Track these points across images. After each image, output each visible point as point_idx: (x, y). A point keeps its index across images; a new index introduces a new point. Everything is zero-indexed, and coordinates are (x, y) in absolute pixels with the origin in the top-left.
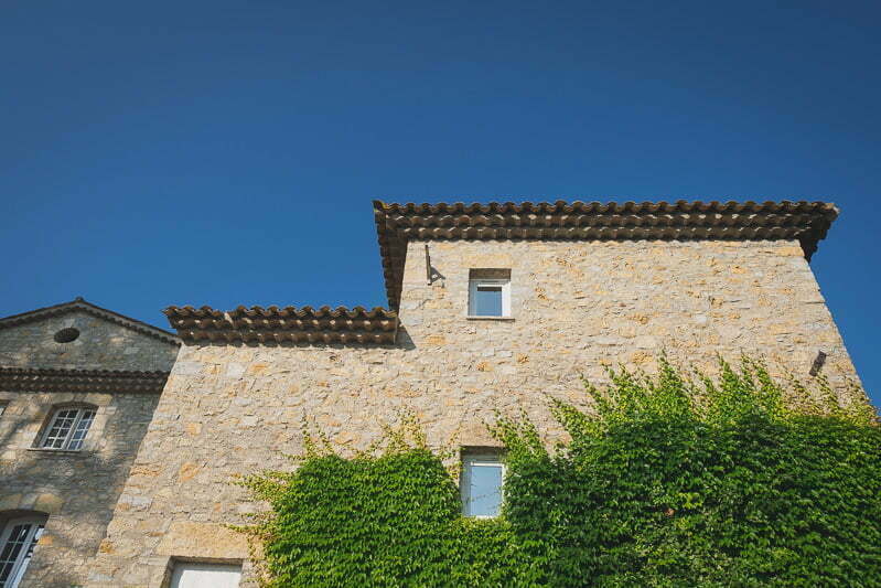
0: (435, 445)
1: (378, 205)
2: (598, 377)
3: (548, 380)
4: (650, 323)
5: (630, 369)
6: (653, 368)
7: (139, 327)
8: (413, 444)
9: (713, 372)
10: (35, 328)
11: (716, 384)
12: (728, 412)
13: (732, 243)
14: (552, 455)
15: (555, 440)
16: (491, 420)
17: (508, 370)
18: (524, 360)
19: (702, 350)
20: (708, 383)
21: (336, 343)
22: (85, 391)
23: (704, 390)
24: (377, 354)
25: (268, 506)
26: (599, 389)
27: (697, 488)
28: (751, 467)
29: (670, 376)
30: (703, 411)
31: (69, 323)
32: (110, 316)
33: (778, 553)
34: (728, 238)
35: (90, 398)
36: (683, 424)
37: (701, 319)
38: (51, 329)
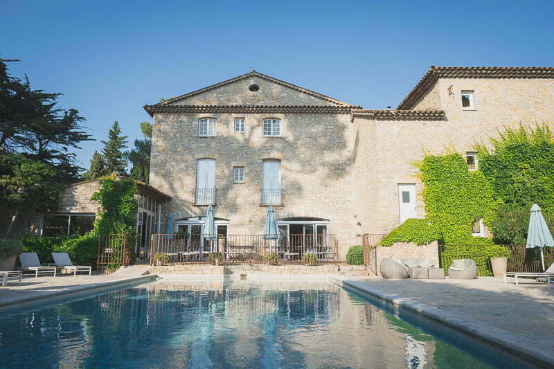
0: (459, 152)
1: (433, 67)
2: (502, 130)
3: (488, 131)
4: (517, 111)
5: (511, 127)
6: (517, 127)
7: (285, 84)
8: (454, 152)
9: (534, 128)
10: (238, 84)
11: (534, 132)
12: (537, 141)
13: (545, 79)
14: (490, 154)
15: (491, 150)
16: (473, 144)
17: (477, 127)
18: (480, 125)
19: (531, 120)
20: (532, 131)
21: (425, 119)
22: (273, 113)
23: (531, 133)
24: (437, 122)
25: (418, 169)
26: (503, 134)
27: (529, 163)
28: (543, 158)
29: (522, 130)
30: (531, 141)
31: (252, 82)
32: (271, 79)
33: (545, 178)
34: (544, 78)
35: (276, 115)
36: (525, 145)
37: (532, 110)
38: (246, 85)
